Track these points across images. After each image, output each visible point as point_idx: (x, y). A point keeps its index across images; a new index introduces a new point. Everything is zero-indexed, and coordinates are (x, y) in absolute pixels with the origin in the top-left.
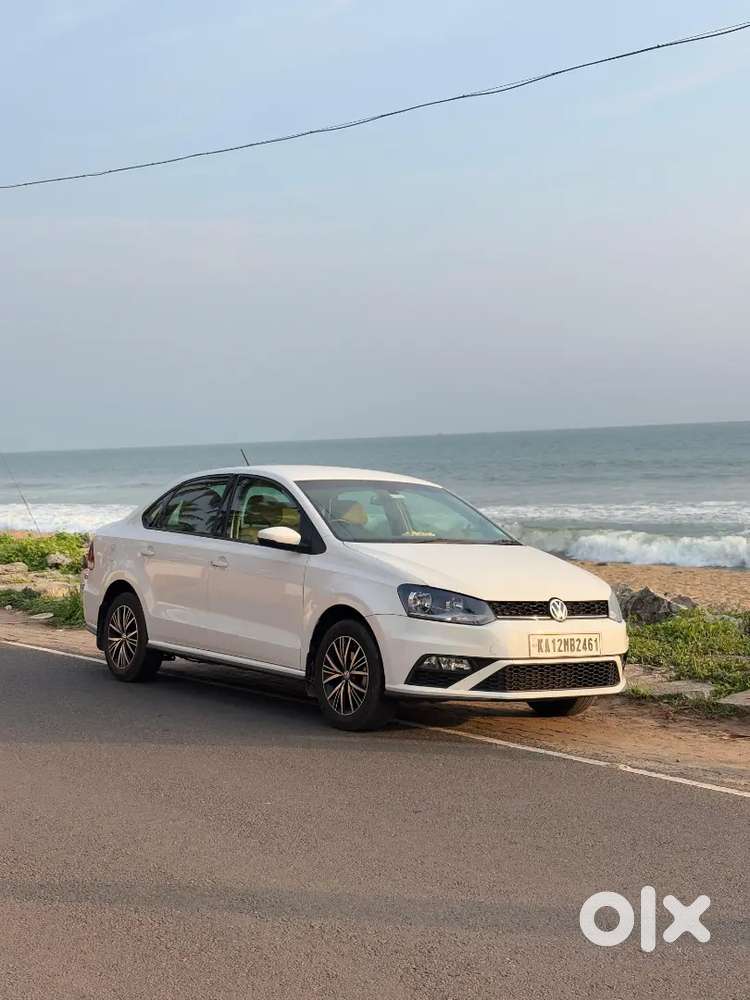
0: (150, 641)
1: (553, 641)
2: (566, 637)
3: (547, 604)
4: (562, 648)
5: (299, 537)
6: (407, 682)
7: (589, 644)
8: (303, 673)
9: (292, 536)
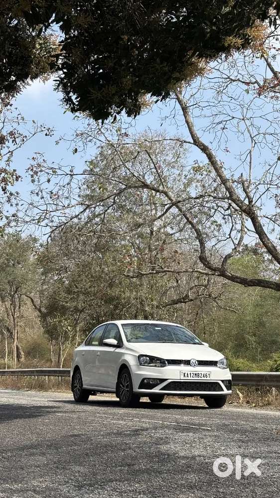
0: (84, 386)
1: (190, 374)
2: (196, 373)
3: (189, 361)
4: (194, 376)
5: (117, 342)
6: (138, 388)
7: (206, 375)
8: (115, 390)
9: (115, 342)
